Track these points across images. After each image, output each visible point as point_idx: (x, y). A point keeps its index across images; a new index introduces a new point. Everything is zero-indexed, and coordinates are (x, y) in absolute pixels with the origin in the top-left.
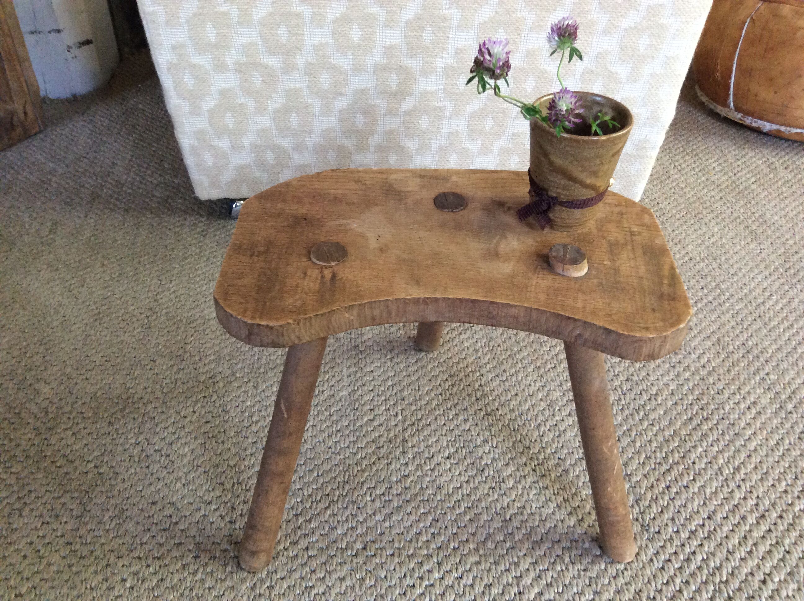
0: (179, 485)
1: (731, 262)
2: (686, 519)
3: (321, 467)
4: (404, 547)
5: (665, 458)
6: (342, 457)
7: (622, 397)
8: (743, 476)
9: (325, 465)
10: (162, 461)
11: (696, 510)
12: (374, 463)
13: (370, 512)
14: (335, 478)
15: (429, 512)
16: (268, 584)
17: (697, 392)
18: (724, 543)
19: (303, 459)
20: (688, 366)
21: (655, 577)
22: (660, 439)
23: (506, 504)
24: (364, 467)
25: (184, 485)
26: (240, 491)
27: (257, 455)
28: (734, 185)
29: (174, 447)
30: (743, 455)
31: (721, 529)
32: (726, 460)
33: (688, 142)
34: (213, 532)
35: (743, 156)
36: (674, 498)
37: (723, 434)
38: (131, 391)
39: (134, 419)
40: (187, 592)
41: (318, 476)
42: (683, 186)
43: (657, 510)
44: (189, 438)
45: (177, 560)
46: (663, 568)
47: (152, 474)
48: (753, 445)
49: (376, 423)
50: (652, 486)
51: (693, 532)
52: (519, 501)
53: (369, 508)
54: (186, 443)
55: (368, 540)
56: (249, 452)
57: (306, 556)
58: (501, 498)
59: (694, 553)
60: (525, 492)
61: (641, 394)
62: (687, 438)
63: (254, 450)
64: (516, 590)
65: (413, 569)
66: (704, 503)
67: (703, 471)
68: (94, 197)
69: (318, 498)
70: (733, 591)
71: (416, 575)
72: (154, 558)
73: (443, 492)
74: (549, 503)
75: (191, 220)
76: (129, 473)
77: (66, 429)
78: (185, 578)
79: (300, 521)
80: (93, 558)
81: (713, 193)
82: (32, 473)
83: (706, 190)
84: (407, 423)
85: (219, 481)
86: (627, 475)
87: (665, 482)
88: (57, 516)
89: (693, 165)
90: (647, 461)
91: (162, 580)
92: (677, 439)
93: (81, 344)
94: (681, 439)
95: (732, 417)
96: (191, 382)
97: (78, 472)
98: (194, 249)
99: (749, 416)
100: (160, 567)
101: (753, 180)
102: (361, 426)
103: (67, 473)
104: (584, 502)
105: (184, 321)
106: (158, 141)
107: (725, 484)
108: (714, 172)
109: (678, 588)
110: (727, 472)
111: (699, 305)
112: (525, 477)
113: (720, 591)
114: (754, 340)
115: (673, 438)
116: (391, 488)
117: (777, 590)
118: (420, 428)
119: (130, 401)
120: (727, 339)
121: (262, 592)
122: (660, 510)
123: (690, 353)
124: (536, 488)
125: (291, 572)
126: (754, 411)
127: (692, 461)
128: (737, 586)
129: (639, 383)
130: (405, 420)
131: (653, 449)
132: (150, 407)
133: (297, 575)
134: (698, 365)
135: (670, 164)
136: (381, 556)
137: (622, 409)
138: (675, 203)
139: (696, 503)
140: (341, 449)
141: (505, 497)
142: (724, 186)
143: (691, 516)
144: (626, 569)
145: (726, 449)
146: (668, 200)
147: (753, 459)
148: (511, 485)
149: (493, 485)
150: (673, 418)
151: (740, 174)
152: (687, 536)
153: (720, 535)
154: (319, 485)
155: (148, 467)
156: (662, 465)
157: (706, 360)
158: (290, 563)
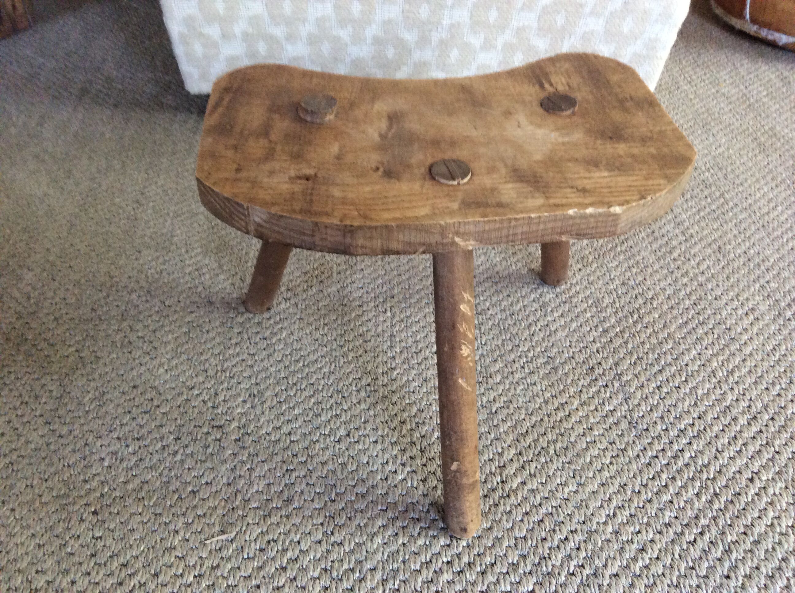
0: (161, 370)
1: (737, 172)
2: (676, 418)
3: (307, 357)
4: (387, 435)
5: (658, 360)
6: (328, 349)
7: (617, 300)
8: (736, 379)
9: (311, 356)
10: (145, 348)
11: (686, 410)
12: (361, 356)
13: (355, 401)
14: (321, 368)
15: (415, 402)
16: (249, 466)
17: (694, 297)
18: (713, 442)
19: (289, 350)
20: (687, 273)
21: (640, 472)
22: (654, 341)
23: (492, 398)
24: (350, 358)
25: (167, 371)
26: (223, 378)
27: (242, 344)
28: (745, 98)
29: (158, 334)
30: (738, 359)
31: (711, 429)
32: (720, 363)
33: (699, 55)
34: (195, 415)
35: (757, 70)
36: (664, 398)
37: (719, 338)
38: (115, 279)
39: (117, 306)
40: (166, 472)
41: (304, 366)
42: (692, 97)
43: (646, 408)
44: (173, 327)
45: (157, 442)
46: (649, 464)
47: (134, 359)
48: (747, 350)
49: (364, 318)
50: (643, 386)
51: (682, 431)
52: (506, 395)
53: (354, 397)
54: (170, 331)
55: (352, 427)
56: (233, 342)
57: (288, 441)
58: (487, 392)
59: (682, 451)
60: (513, 387)
61: (636, 297)
62: (681, 341)
63: (240, 339)
64: (499, 479)
65: (396, 455)
66: (696, 404)
67: (695, 373)
68: (84, 91)
69: (303, 387)
70: (719, 488)
71: (399, 461)
72: (133, 439)
73: (429, 385)
74: (536, 398)
75: (181, 117)
76: (111, 357)
77: (48, 314)
78: (165, 459)
79: (284, 408)
80: (71, 438)
81: (722, 105)
82: (12, 355)
83: (715, 102)
84: (397, 319)
85: (202, 368)
86: (617, 374)
87: (656, 382)
88: (36, 397)
89: (703, 77)
90: (638, 362)
91: (141, 459)
92: (671, 342)
93: (65, 234)
94: (675, 342)
95: (728, 322)
96: (176, 272)
97: (58, 355)
98: (183, 144)
99: (746, 322)
100: (140, 447)
101: (765, 93)
102: (349, 321)
103: (47, 356)
104: (573, 399)
105: (171, 214)
106: (150, 38)
107: (717, 385)
108: (724, 84)
109: (664, 484)
110: (721, 374)
111: (702, 214)
112: (512, 373)
113: (707, 487)
114: (757, 248)
115: (666, 340)
116: (377, 379)
117: (764, 488)
118: (409, 324)
119: (114, 289)
120: (728, 247)
121: (242, 474)
122: (649, 408)
123: (689, 260)
124: (523, 383)
125: (273, 455)
126: (751, 317)
127: (685, 363)
128: (724, 483)
129: (635, 287)
130: (393, 317)
131: (646, 351)
132: (134, 296)
133: (279, 458)
134: (696, 271)
135: (680, 75)
136: (364, 443)
137: (616, 312)
138: (683, 114)
139: (687, 403)
140: (328, 341)
141: (491, 391)
142: (734, 99)
143: (681, 416)
144: (611, 463)
145: (721, 353)
146: (676, 111)
147: (748, 363)
148: (498, 381)
149: (480, 380)
150: (668, 321)
151: (751, 87)
152: (676, 434)
153: (710, 434)
154: (304, 375)
155: (130, 353)
156: (654, 366)
157: (706, 266)
158: (271, 447)
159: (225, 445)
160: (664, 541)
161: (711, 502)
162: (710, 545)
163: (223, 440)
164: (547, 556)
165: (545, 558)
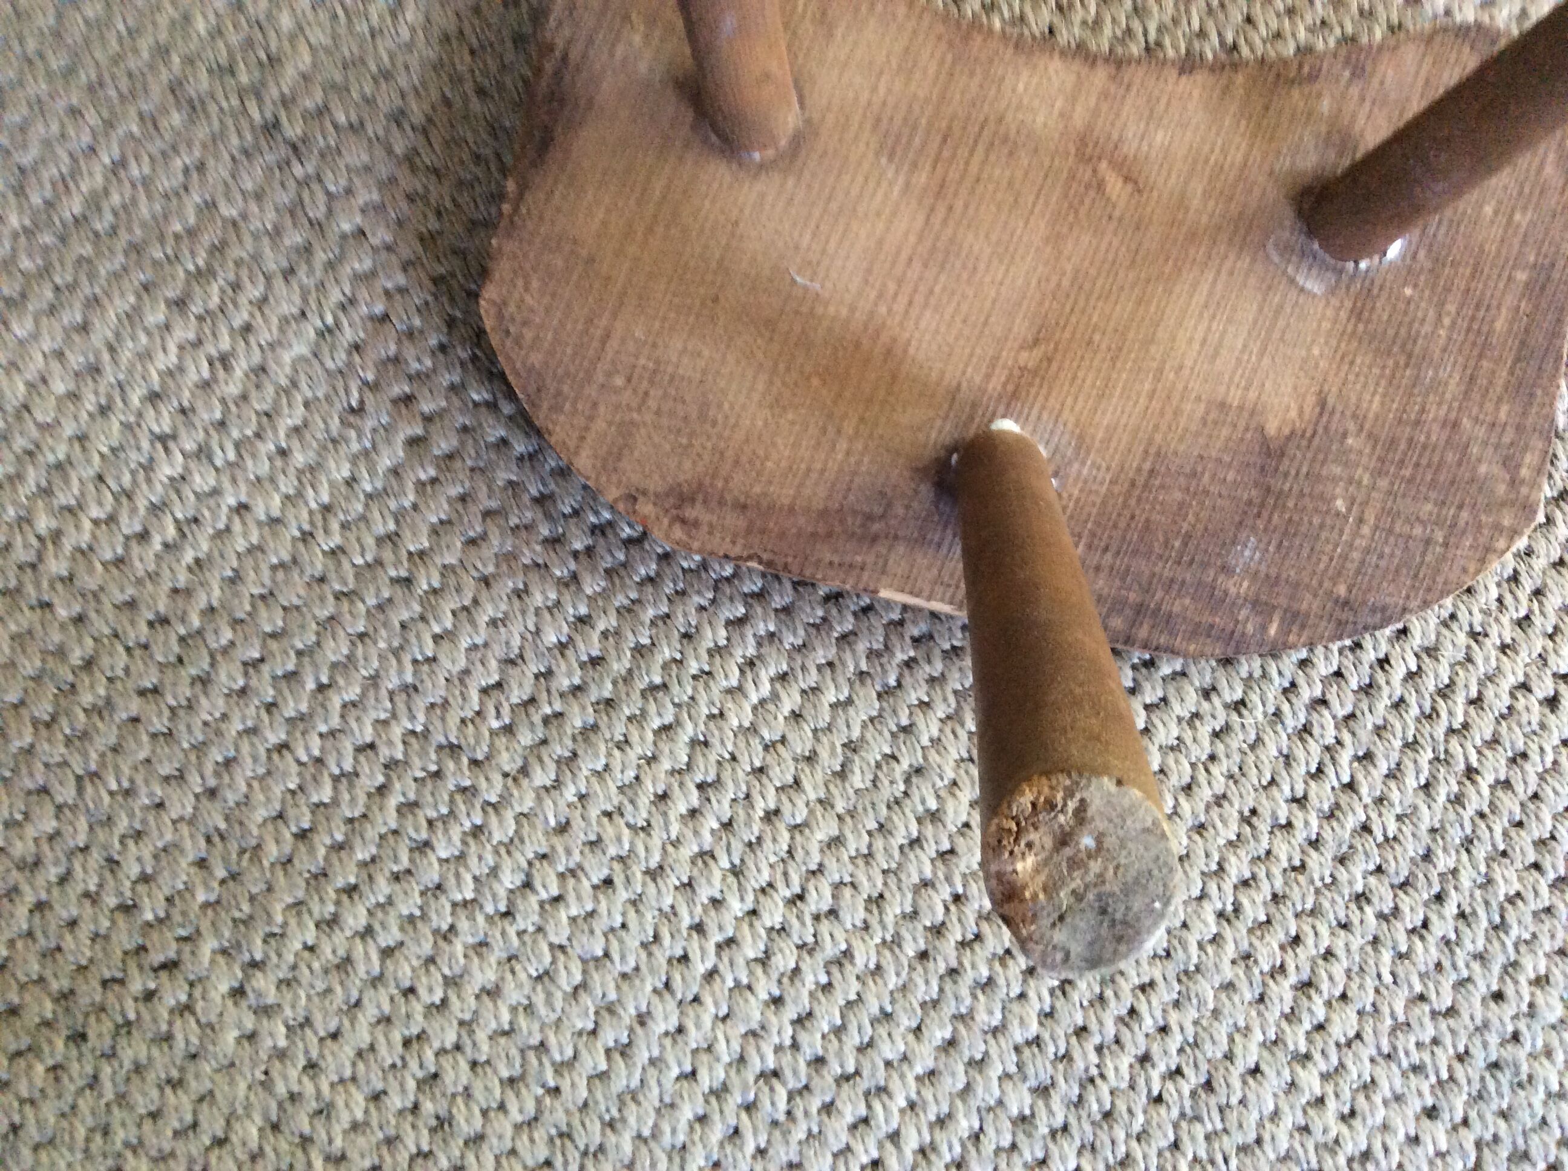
21: (1287, 760)
26: (107, 799)
55: (531, 856)
78: (73, 1107)
158: (339, 989)
159: (213, 1018)
160: (1354, 947)
161: (1458, 800)
162: (1461, 924)
163: (199, 1006)
164: (1094, 1071)
165: (1092, 1080)
